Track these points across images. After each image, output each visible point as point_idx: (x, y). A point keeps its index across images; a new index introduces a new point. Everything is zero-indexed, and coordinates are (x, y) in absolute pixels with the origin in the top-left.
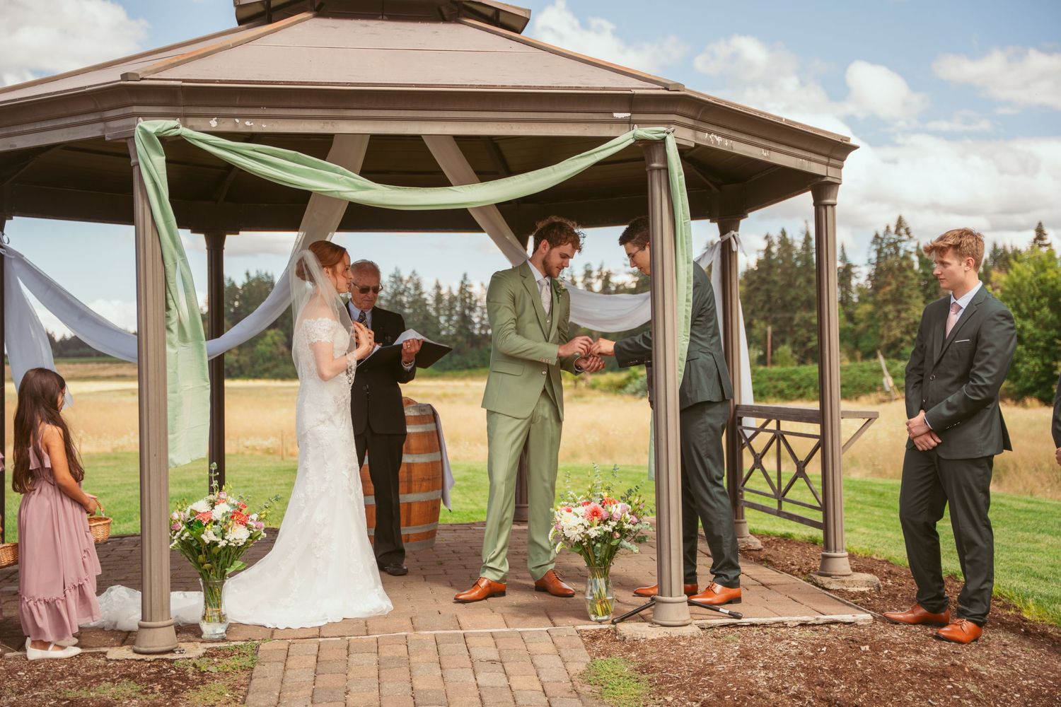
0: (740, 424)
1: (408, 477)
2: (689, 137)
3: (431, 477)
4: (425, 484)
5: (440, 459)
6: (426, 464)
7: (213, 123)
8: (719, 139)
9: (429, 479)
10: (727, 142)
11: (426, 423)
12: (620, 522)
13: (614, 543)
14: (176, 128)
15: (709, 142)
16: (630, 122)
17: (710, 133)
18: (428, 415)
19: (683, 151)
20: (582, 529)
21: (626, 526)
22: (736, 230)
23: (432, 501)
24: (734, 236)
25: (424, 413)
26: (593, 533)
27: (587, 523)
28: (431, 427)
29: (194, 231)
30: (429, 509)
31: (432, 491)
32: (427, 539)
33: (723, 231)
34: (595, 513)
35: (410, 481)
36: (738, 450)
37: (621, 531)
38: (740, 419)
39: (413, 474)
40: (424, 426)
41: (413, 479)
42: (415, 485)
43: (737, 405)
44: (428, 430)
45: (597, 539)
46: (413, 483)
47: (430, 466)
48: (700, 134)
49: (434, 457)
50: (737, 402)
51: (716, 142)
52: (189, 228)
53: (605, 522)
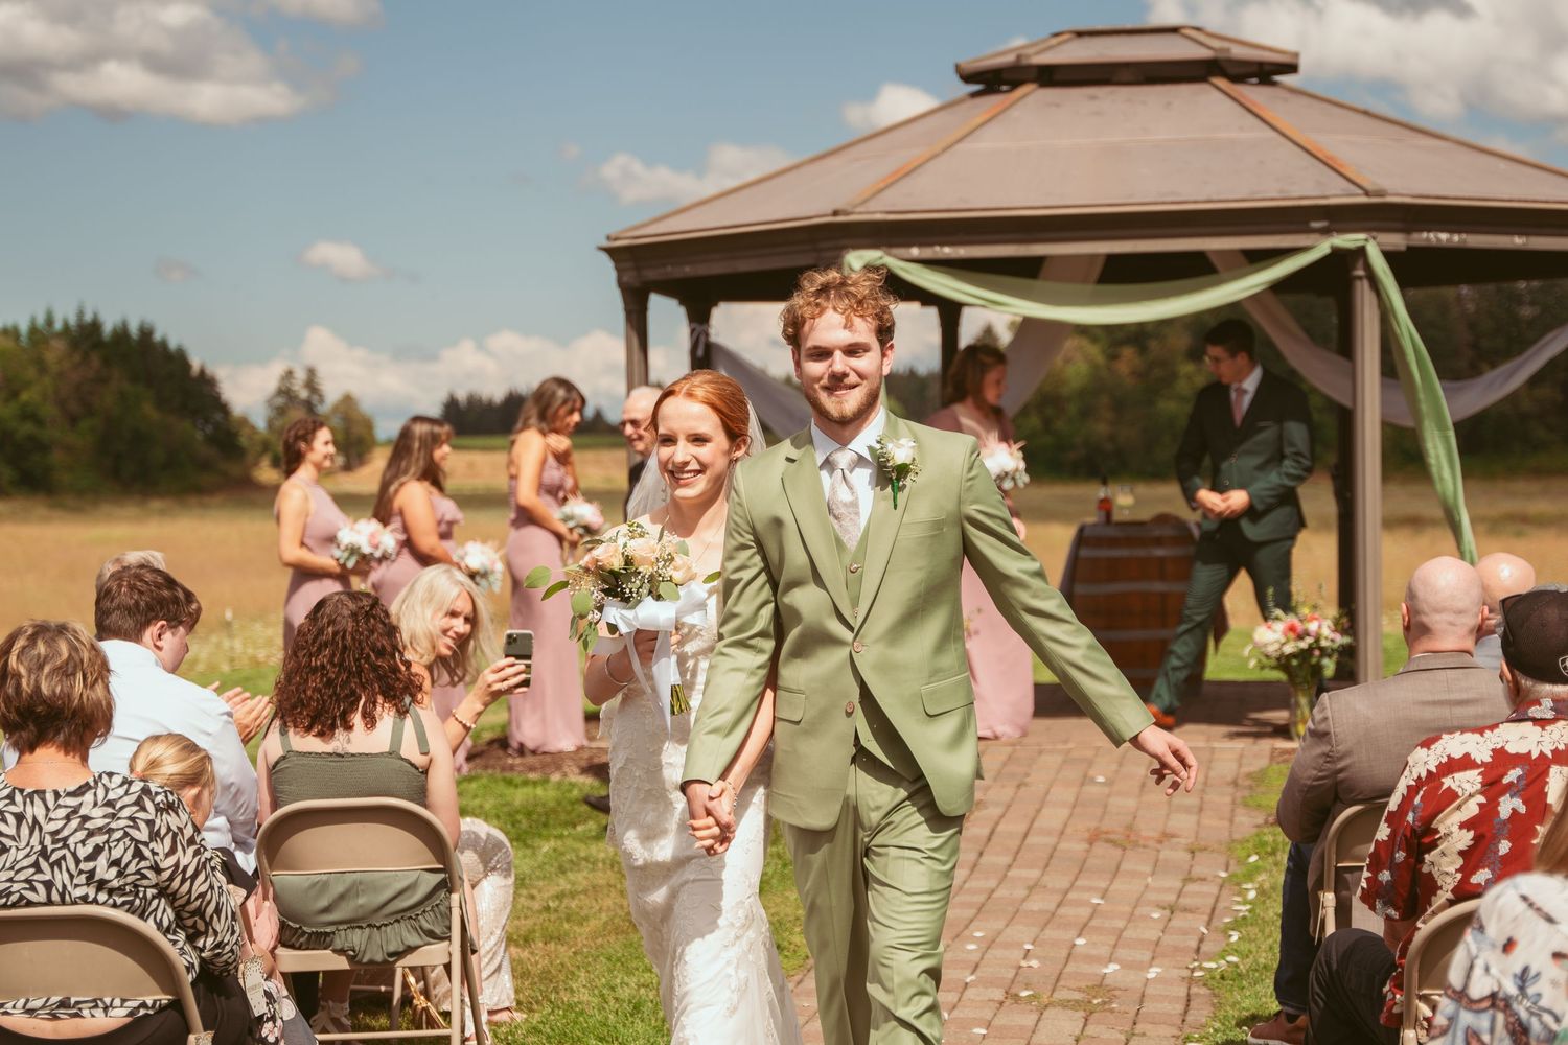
2: (1397, 241)
7: (915, 252)
8: (1444, 236)
10: (1456, 238)
12: (1317, 640)
13: (1314, 661)
14: (881, 258)
15: (1428, 239)
16: (1326, 232)
17: (1429, 231)
19: (1390, 256)
20: (1277, 646)
21: (1324, 643)
26: (1289, 649)
27: (1283, 640)
34: (1292, 629)
37: (1322, 649)
45: (1293, 656)
48: (1415, 236)
51: (1439, 240)
53: (1300, 637)
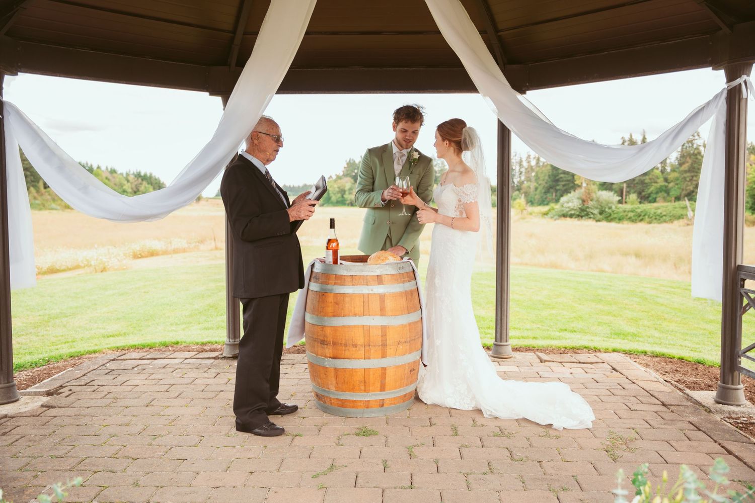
0: (743, 286)
1: (382, 341)
3: (408, 339)
4: (401, 347)
5: (419, 319)
6: (403, 326)
9: (406, 342)
11: (404, 282)
18: (407, 273)
22: (748, 75)
23: (409, 364)
24: (745, 82)
25: (402, 271)
28: (409, 286)
29: (211, 94)
30: (406, 373)
31: (410, 353)
32: (404, 401)
33: (730, 78)
35: (384, 345)
36: (739, 315)
38: (744, 280)
39: (388, 337)
40: (401, 285)
41: (388, 342)
42: (391, 349)
43: (739, 265)
44: (406, 289)
46: (388, 347)
47: (408, 328)
49: (414, 317)
50: (739, 263)
52: (207, 91)
